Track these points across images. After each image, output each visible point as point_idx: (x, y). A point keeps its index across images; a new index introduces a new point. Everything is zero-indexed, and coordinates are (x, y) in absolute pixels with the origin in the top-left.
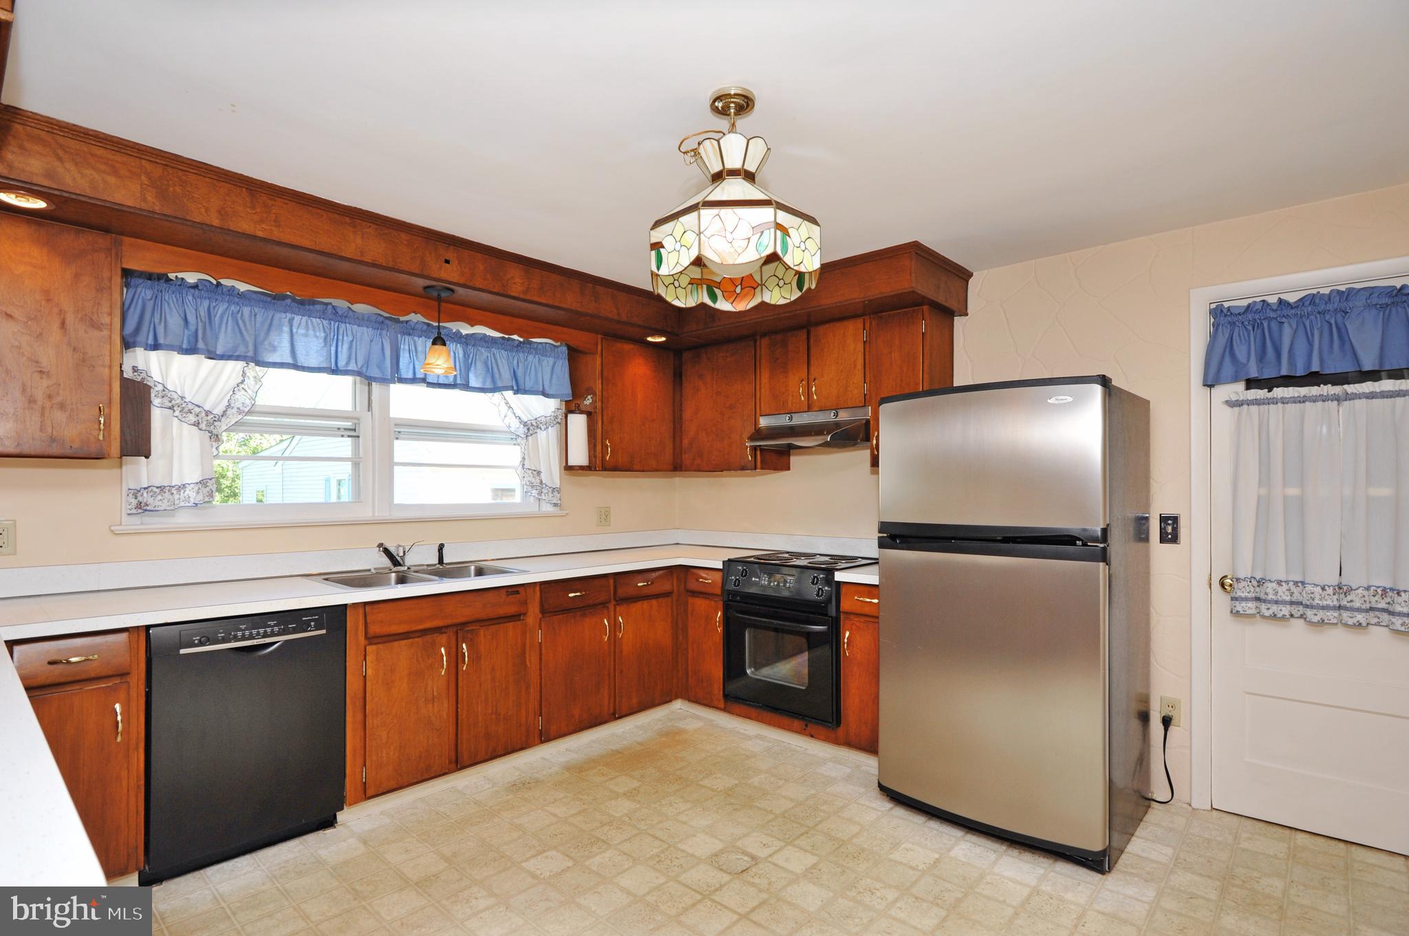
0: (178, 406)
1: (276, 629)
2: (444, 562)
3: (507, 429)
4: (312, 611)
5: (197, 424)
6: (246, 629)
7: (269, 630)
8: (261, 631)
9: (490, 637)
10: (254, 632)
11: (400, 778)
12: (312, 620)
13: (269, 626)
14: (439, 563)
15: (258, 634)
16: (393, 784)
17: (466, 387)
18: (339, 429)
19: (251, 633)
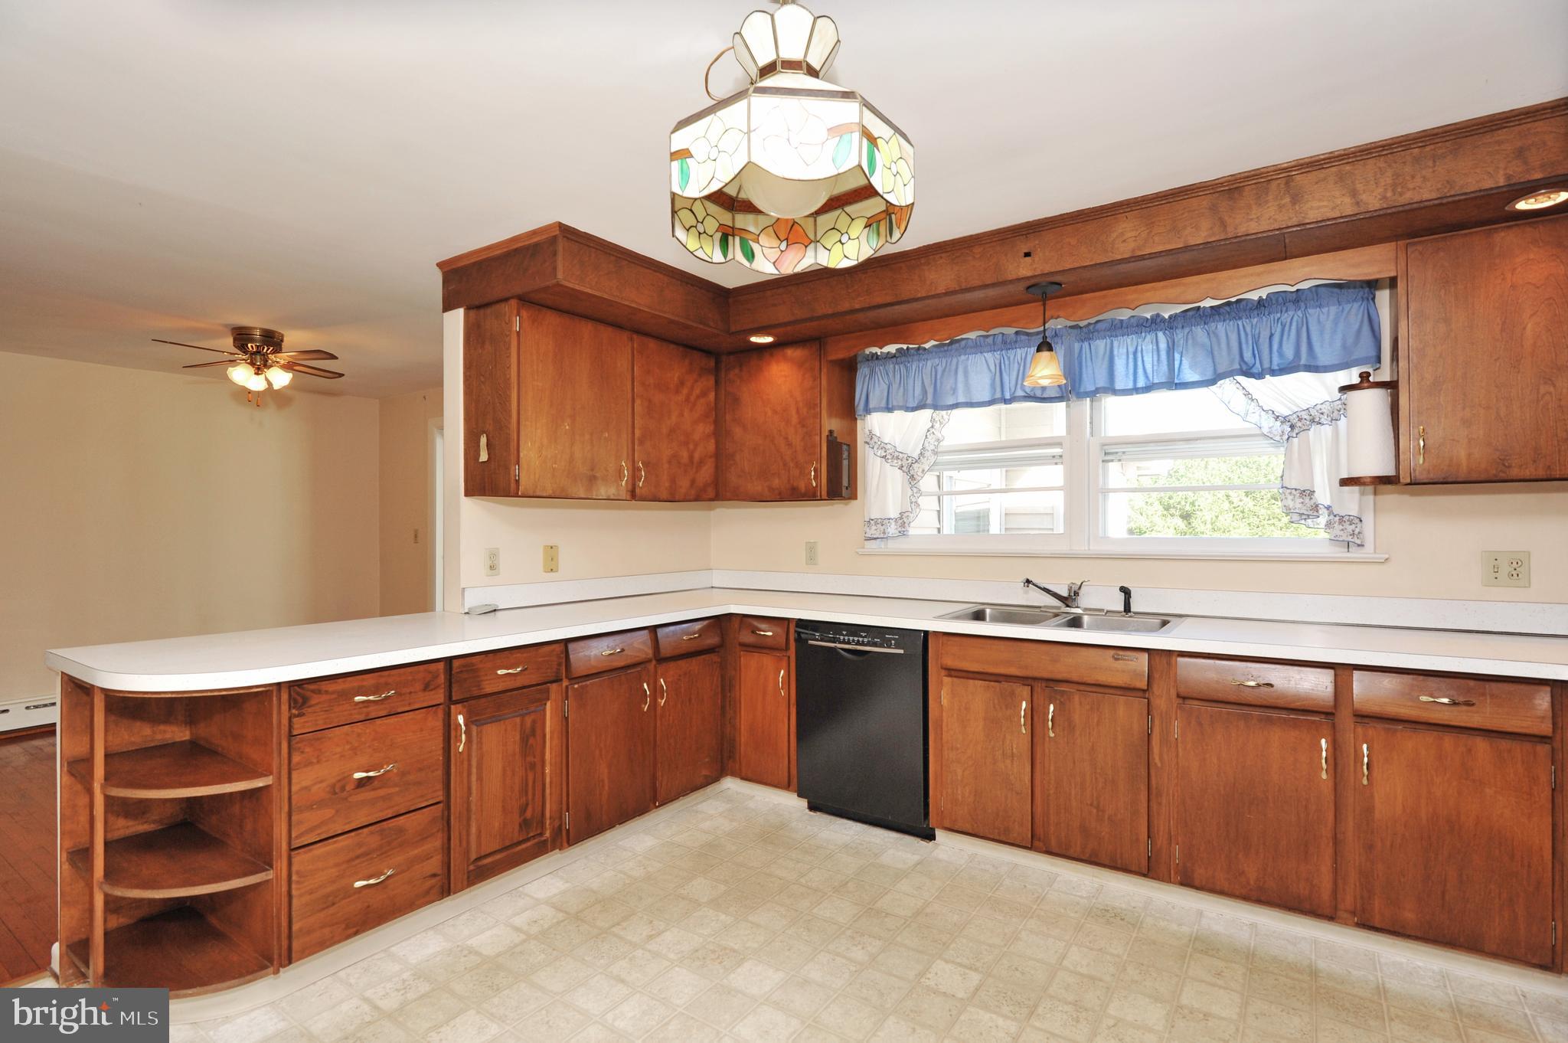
0: (890, 455)
1: (866, 640)
2: (1132, 610)
3: (1258, 432)
4: (895, 631)
5: (901, 468)
6: (846, 635)
7: (861, 639)
8: (856, 639)
9: (1088, 707)
10: (851, 638)
11: (976, 825)
12: (894, 639)
13: (861, 636)
14: (1125, 611)
15: (853, 641)
16: (968, 827)
17: (1173, 383)
18: (1054, 457)
19: (849, 639)
